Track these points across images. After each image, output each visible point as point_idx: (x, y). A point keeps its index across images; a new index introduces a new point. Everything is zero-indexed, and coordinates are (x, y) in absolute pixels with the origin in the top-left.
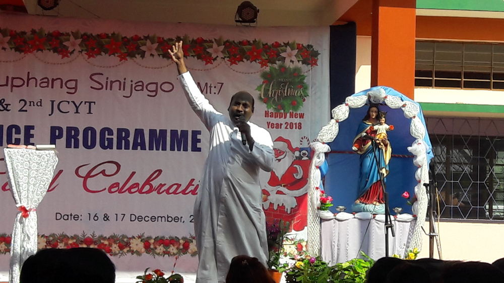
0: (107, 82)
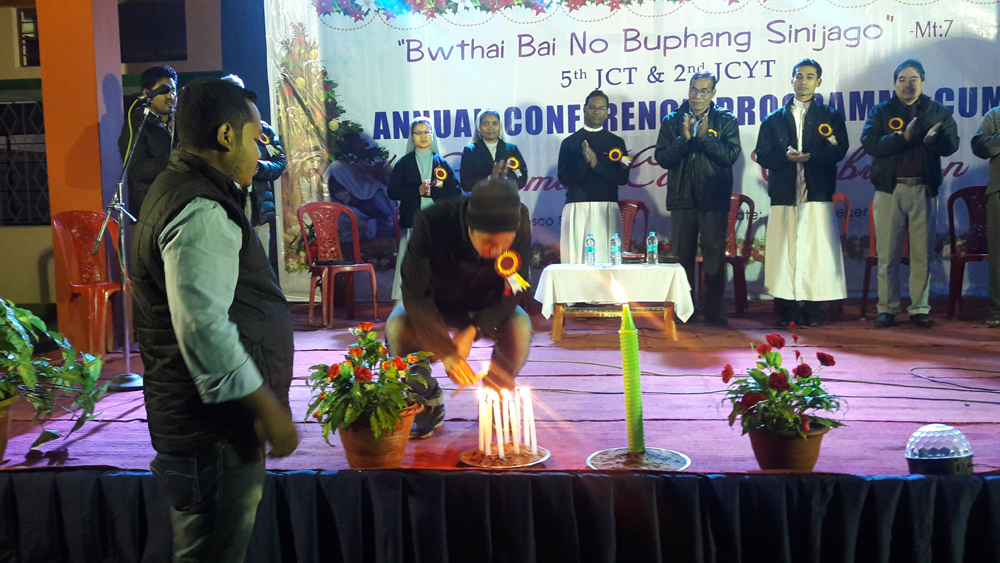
0: (790, 32)
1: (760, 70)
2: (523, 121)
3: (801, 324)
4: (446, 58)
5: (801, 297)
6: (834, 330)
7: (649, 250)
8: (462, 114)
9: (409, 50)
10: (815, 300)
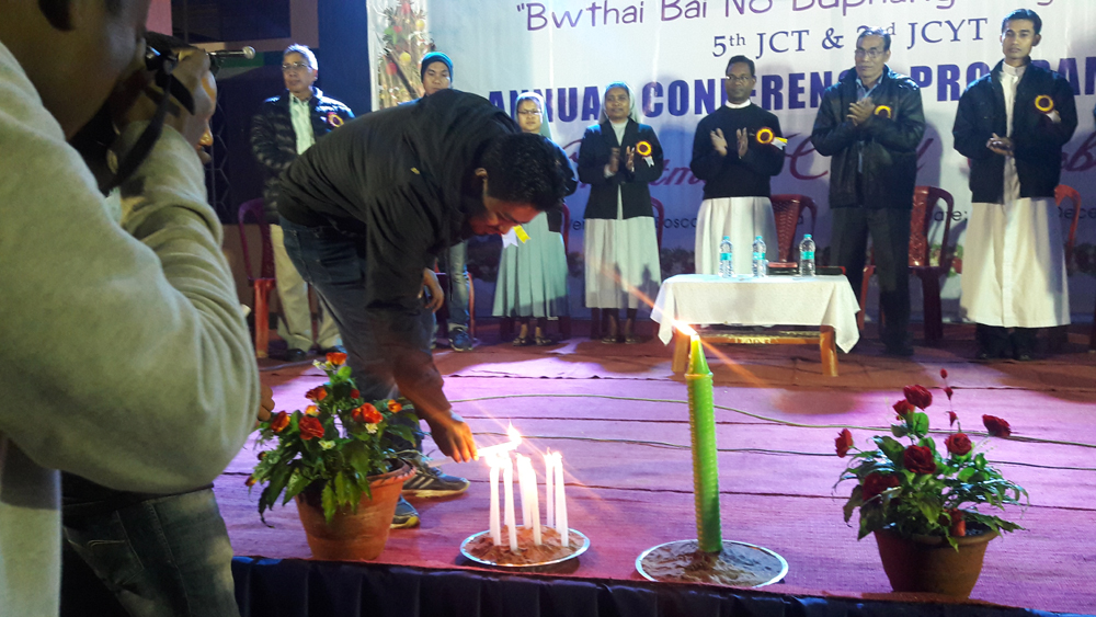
1: (967, 32)
2: (664, 100)
3: (1007, 357)
4: (573, 25)
5: (1010, 322)
6: (1050, 367)
7: (803, 258)
8: (591, 92)
9: (530, 16)
10: (1029, 326)
